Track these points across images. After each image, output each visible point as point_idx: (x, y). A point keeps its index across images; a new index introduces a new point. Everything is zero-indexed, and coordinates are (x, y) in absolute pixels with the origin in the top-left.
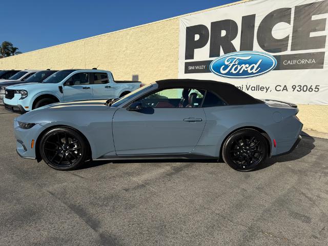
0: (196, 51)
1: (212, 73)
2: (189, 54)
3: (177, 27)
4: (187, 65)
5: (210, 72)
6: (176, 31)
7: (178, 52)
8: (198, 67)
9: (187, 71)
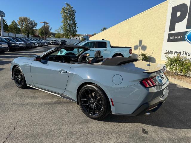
0: (177, 24)
1: (187, 42)
2: (172, 28)
3: (166, 8)
4: (170, 35)
5: (185, 41)
6: (165, 11)
7: (165, 26)
8: (176, 37)
9: (169, 40)
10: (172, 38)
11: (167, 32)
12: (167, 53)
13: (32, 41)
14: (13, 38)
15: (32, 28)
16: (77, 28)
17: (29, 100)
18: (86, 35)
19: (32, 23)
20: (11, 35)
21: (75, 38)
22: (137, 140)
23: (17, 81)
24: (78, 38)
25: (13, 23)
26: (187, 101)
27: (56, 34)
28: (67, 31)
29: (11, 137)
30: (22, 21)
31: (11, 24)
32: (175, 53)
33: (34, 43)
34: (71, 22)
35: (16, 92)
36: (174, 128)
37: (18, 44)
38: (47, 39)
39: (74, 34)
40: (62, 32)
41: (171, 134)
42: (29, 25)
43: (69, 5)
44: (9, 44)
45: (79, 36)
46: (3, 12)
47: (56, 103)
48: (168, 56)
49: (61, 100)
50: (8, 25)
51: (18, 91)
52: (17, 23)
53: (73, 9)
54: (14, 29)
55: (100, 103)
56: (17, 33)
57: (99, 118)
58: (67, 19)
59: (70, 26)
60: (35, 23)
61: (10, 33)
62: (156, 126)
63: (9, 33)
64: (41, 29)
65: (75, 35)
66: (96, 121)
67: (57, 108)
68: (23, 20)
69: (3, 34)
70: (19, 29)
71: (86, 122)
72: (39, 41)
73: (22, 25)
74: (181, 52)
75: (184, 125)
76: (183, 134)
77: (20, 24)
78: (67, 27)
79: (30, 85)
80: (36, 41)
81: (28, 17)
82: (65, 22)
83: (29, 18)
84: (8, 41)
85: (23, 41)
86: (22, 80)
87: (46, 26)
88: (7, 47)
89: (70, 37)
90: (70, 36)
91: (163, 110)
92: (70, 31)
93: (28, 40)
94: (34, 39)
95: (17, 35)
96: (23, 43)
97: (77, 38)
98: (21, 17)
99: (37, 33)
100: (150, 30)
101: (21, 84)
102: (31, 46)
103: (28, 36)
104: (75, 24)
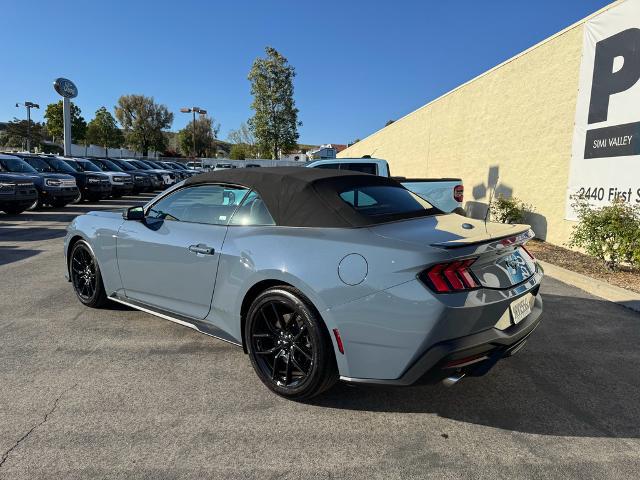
0: (613, 99)
2: (598, 111)
3: (577, 47)
6: (575, 56)
7: (574, 108)
8: (614, 142)
9: (591, 152)
10: (600, 144)
11: (583, 127)
12: (585, 194)
13: (155, 168)
14: (95, 160)
15: (159, 128)
16: (300, 124)
17: (105, 341)
18: (329, 146)
19: (158, 114)
20: (95, 151)
21: (292, 157)
22: (412, 463)
23: (80, 285)
24: (302, 158)
25: (103, 114)
26: (624, 352)
27: (230, 145)
28: (267, 135)
29: (32, 439)
30: (129, 108)
31: (94, 117)
32: (611, 194)
33: (159, 176)
34: (280, 108)
35: (74, 317)
36: (550, 432)
37: (107, 177)
38: (205, 161)
39: (290, 146)
40: (253, 140)
41: (534, 452)
42: (149, 119)
43: (276, 54)
44: (81, 180)
45: (304, 152)
46: (71, 83)
47: (185, 350)
48: (584, 205)
49: (204, 341)
50: (85, 123)
51: (79, 314)
52: (114, 115)
53: (285, 65)
54: (104, 133)
55: (308, 346)
56: (111, 146)
57: (302, 393)
58: (269, 97)
59: (278, 119)
60: (166, 113)
61: (91, 146)
62: (491, 424)
63: (88, 146)
64: (185, 132)
65: (292, 149)
66: (295, 403)
67: (184, 365)
68: (131, 105)
69: (69, 150)
70: (119, 132)
71: (264, 406)
72: (175, 167)
73: (129, 122)
74: (630, 193)
75: (589, 426)
76: (578, 454)
77: (121, 118)
78: (267, 123)
79: (114, 295)
80: (165, 168)
81: (147, 95)
82: (262, 107)
83: (149, 99)
84: (78, 170)
85: (125, 168)
86: (93, 281)
87: (202, 123)
88: (74, 188)
89: (276, 155)
90: (276, 151)
91: (529, 379)
92: (276, 137)
93: (141, 167)
94: (159, 164)
95: (113, 153)
96: (124, 174)
97: (297, 158)
98: (125, 96)
99: (174, 145)
100: (526, 121)
101: (91, 294)
102: (149, 185)
103: (145, 154)
104: (293, 114)
